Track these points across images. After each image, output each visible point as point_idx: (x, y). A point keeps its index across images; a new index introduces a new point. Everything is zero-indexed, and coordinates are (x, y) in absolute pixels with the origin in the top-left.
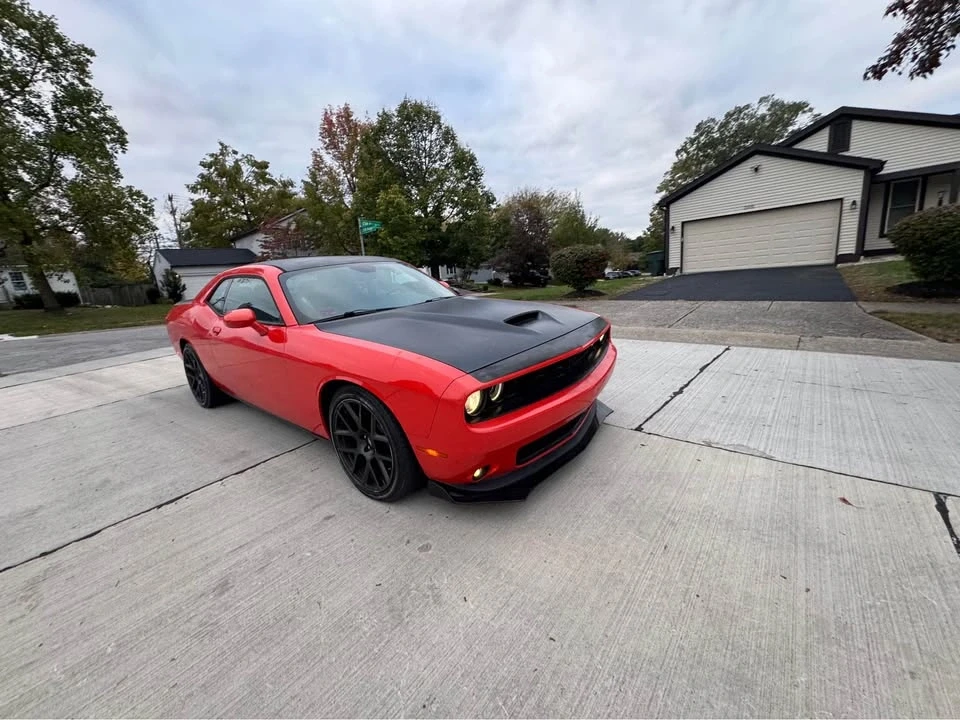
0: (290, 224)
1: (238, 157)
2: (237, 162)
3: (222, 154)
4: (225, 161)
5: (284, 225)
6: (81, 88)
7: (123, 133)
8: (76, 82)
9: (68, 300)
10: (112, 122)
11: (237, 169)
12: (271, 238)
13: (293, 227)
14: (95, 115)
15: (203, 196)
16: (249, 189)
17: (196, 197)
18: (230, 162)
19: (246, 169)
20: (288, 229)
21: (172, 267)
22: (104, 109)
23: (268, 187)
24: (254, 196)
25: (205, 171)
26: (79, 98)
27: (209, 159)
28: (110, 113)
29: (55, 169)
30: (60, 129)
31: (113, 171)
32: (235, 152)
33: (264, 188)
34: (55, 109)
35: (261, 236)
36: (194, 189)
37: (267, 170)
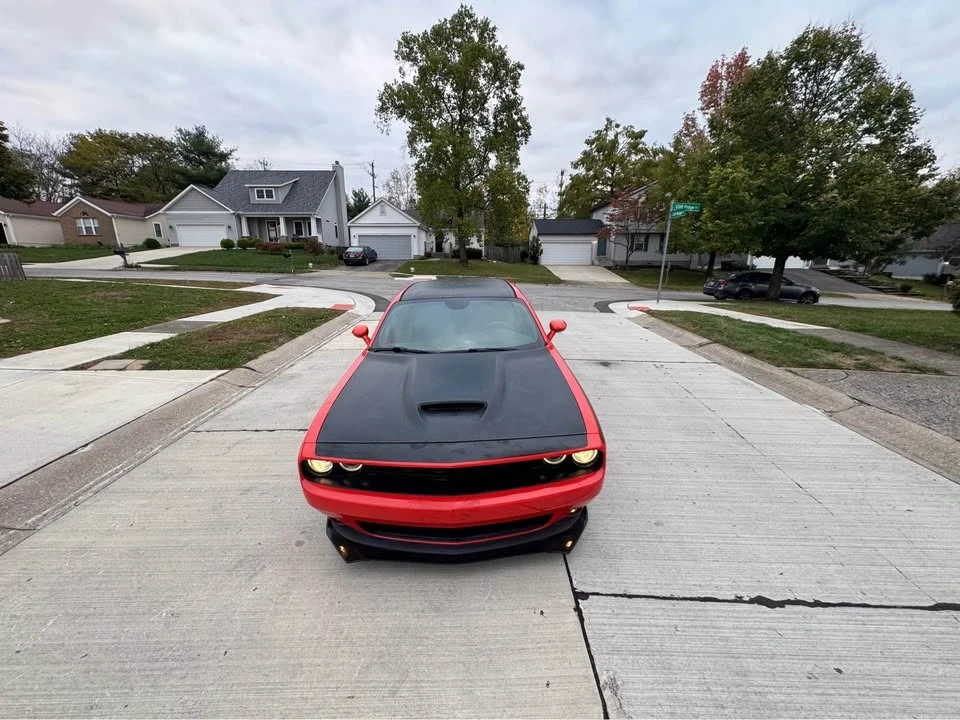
0: (640, 197)
1: (619, 130)
2: (616, 136)
3: (606, 130)
4: (606, 135)
5: (636, 197)
6: (513, 97)
7: (529, 128)
8: (511, 93)
9: (475, 255)
10: (523, 120)
11: (615, 142)
12: (617, 211)
13: (643, 199)
14: (515, 117)
15: (582, 171)
16: (622, 160)
17: (575, 172)
18: (611, 135)
19: (623, 141)
20: (637, 202)
21: (539, 234)
22: (521, 111)
23: (639, 157)
24: (624, 167)
25: (588, 148)
26: (510, 105)
27: (594, 136)
28: (524, 113)
29: (486, 160)
30: (495, 132)
31: (515, 160)
32: (617, 126)
33: (634, 158)
34: (495, 118)
35: (610, 210)
36: (575, 166)
37: (643, 140)
